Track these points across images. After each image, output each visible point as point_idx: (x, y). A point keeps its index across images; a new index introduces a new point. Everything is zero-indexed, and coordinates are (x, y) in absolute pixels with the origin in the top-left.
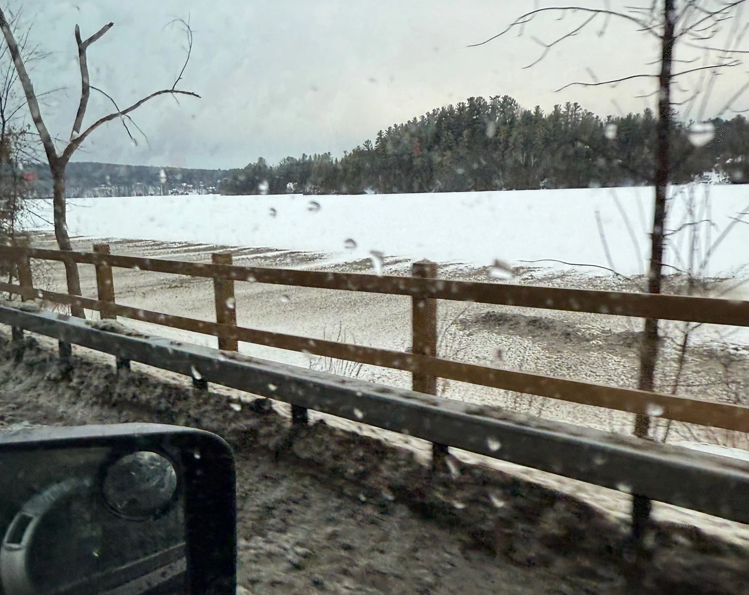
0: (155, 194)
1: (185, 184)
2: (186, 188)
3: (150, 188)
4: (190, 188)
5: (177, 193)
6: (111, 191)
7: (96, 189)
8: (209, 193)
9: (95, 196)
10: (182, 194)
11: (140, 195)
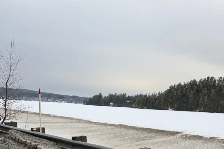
0: (51, 102)
1: (60, 99)
2: (61, 100)
3: (49, 99)
4: (62, 101)
5: (57, 102)
6: (36, 99)
7: (31, 98)
8: (68, 103)
9: (31, 100)
10: (59, 102)
11: (46, 101)
